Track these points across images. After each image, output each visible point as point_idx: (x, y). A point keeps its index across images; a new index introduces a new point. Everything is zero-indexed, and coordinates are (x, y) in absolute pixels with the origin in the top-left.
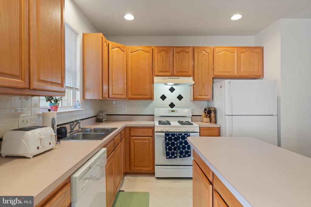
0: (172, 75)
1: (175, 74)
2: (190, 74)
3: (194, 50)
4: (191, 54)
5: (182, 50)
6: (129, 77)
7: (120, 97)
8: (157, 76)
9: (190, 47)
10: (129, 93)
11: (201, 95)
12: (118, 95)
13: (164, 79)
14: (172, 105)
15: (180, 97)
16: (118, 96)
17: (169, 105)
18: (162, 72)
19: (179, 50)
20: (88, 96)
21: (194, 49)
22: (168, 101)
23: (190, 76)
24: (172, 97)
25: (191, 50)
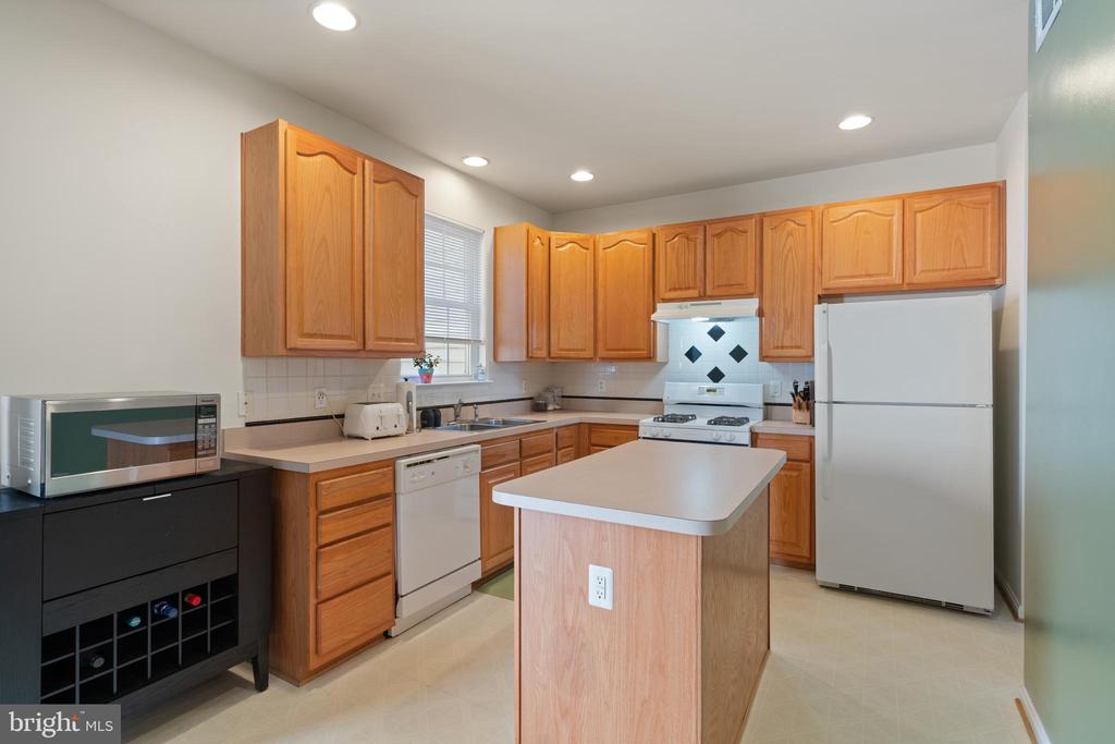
0: (703, 297)
1: (709, 293)
2: (751, 290)
3: (762, 222)
4: (752, 236)
5: (728, 227)
6: (600, 307)
7: (577, 356)
8: (665, 301)
9: (750, 217)
10: (600, 345)
11: (782, 347)
12: (574, 350)
13: (680, 307)
14: (716, 375)
15: (738, 354)
16: (572, 354)
17: (709, 375)
18: (675, 289)
19: (719, 228)
20: (506, 355)
21: (761, 219)
22: (704, 365)
23: (749, 295)
24: (715, 354)
25: (751, 225)
